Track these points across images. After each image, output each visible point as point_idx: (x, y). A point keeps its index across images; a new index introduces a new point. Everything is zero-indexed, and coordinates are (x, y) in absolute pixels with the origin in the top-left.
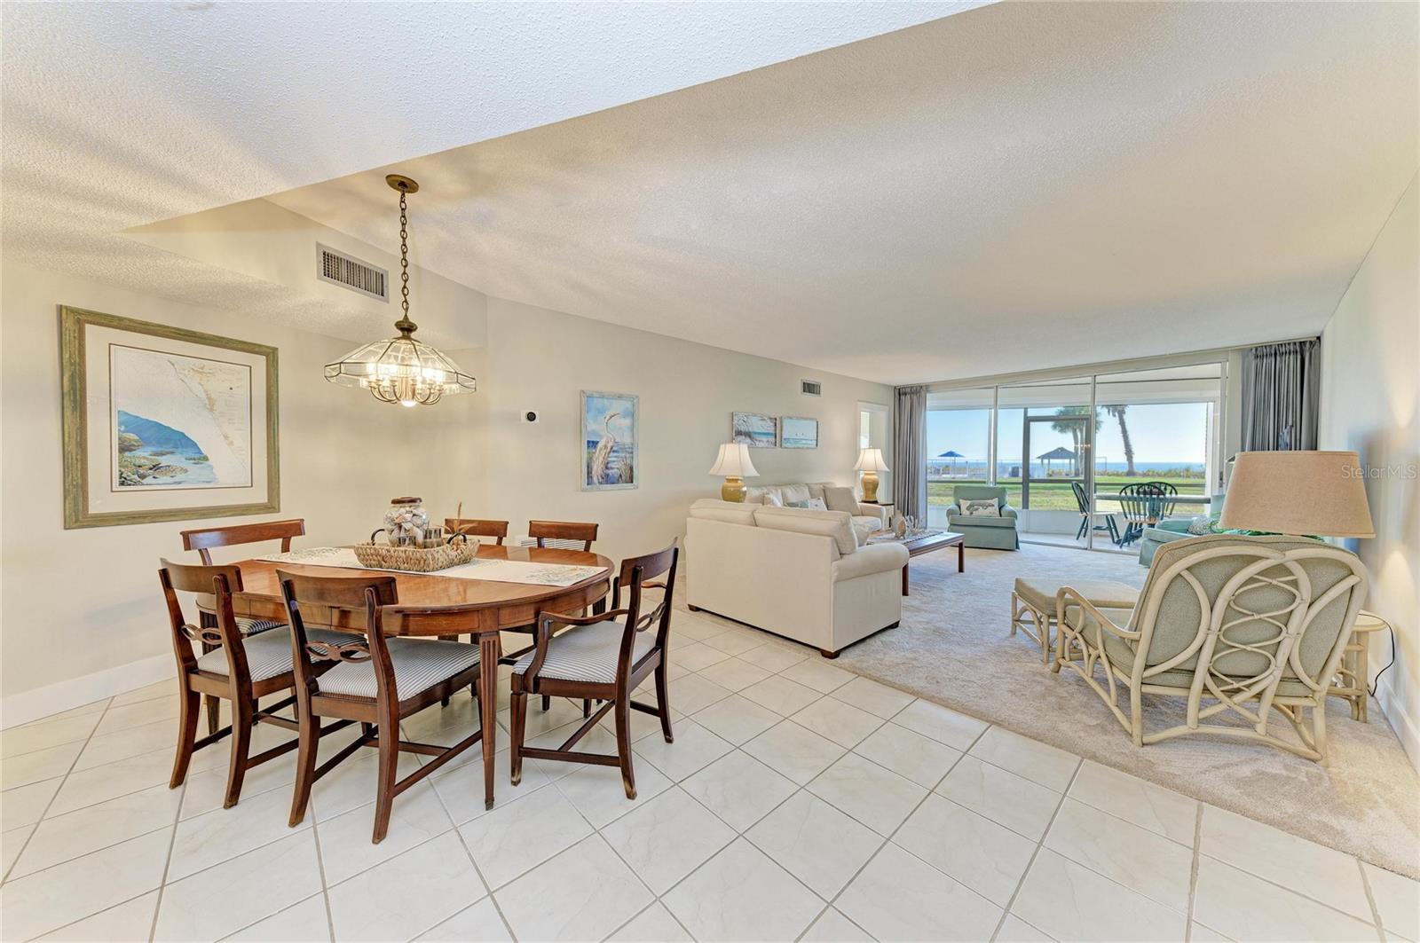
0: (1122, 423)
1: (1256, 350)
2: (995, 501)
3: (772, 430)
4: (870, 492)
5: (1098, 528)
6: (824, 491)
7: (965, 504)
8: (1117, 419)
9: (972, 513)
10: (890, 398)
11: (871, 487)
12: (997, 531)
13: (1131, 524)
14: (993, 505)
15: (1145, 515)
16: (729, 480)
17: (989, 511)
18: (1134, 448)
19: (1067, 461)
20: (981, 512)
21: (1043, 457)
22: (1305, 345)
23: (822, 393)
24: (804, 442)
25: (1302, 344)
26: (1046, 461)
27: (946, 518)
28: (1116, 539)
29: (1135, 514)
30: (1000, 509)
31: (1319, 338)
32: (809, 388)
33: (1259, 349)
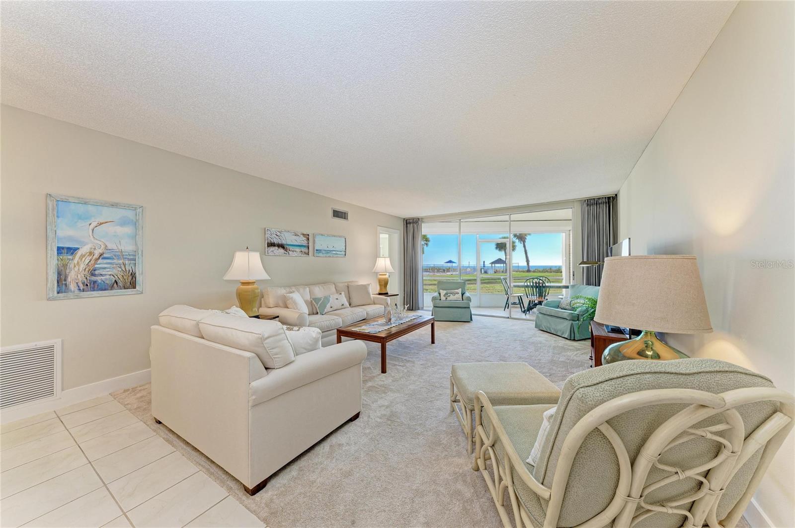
0: (524, 246)
1: (588, 201)
2: (460, 291)
3: (305, 243)
4: (383, 287)
5: (514, 304)
6: (348, 287)
7: (443, 292)
8: (522, 245)
9: (446, 299)
10: (401, 225)
11: (384, 284)
12: (460, 310)
13: (530, 301)
14: (458, 293)
15: (536, 295)
16: (244, 283)
17: (456, 297)
18: (530, 259)
19: (502, 265)
20: (452, 297)
21: (492, 263)
22: (610, 199)
23: (349, 218)
24: (334, 252)
25: (609, 198)
26: (493, 265)
27: (432, 302)
28: (523, 310)
29: (532, 295)
30: (462, 295)
31: (616, 195)
32: (337, 214)
33: (589, 201)
